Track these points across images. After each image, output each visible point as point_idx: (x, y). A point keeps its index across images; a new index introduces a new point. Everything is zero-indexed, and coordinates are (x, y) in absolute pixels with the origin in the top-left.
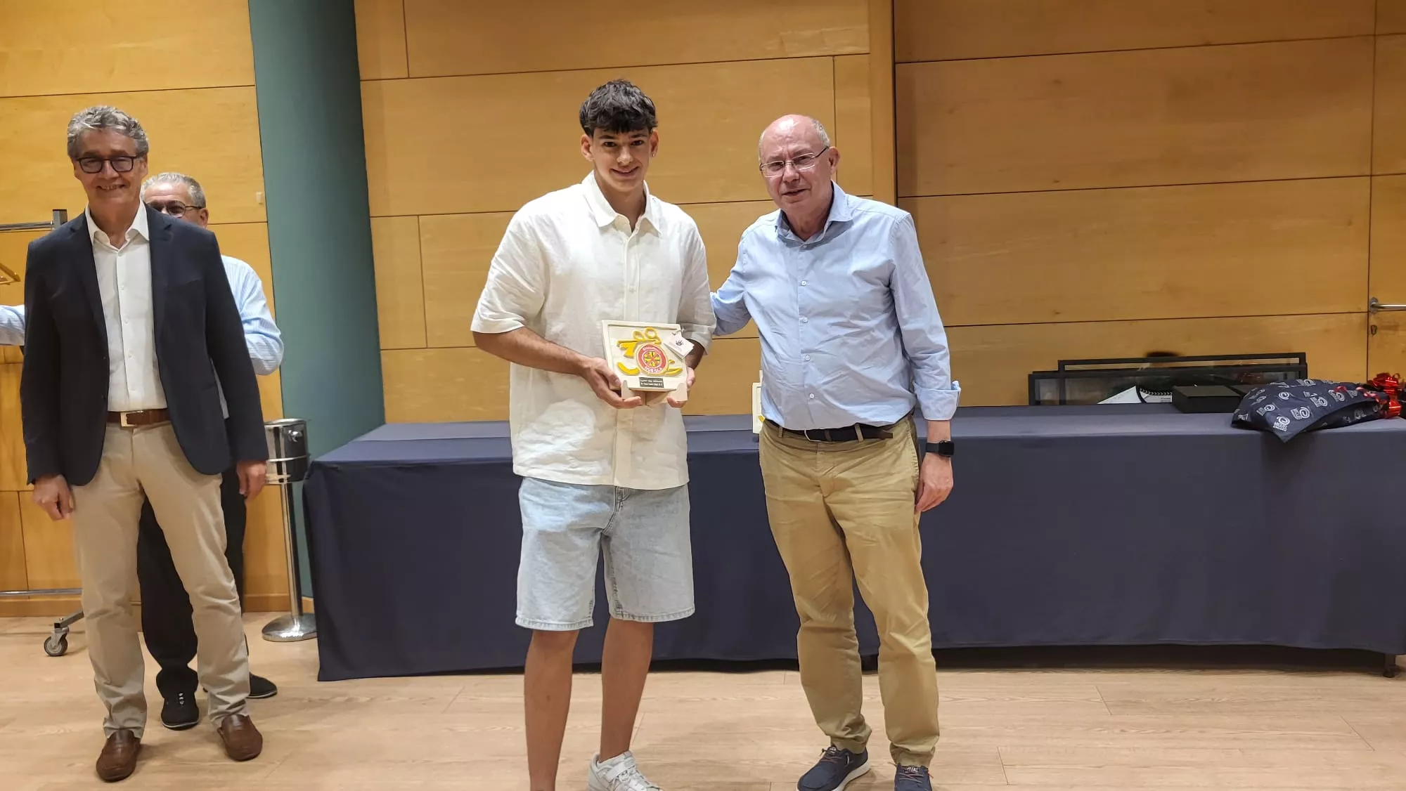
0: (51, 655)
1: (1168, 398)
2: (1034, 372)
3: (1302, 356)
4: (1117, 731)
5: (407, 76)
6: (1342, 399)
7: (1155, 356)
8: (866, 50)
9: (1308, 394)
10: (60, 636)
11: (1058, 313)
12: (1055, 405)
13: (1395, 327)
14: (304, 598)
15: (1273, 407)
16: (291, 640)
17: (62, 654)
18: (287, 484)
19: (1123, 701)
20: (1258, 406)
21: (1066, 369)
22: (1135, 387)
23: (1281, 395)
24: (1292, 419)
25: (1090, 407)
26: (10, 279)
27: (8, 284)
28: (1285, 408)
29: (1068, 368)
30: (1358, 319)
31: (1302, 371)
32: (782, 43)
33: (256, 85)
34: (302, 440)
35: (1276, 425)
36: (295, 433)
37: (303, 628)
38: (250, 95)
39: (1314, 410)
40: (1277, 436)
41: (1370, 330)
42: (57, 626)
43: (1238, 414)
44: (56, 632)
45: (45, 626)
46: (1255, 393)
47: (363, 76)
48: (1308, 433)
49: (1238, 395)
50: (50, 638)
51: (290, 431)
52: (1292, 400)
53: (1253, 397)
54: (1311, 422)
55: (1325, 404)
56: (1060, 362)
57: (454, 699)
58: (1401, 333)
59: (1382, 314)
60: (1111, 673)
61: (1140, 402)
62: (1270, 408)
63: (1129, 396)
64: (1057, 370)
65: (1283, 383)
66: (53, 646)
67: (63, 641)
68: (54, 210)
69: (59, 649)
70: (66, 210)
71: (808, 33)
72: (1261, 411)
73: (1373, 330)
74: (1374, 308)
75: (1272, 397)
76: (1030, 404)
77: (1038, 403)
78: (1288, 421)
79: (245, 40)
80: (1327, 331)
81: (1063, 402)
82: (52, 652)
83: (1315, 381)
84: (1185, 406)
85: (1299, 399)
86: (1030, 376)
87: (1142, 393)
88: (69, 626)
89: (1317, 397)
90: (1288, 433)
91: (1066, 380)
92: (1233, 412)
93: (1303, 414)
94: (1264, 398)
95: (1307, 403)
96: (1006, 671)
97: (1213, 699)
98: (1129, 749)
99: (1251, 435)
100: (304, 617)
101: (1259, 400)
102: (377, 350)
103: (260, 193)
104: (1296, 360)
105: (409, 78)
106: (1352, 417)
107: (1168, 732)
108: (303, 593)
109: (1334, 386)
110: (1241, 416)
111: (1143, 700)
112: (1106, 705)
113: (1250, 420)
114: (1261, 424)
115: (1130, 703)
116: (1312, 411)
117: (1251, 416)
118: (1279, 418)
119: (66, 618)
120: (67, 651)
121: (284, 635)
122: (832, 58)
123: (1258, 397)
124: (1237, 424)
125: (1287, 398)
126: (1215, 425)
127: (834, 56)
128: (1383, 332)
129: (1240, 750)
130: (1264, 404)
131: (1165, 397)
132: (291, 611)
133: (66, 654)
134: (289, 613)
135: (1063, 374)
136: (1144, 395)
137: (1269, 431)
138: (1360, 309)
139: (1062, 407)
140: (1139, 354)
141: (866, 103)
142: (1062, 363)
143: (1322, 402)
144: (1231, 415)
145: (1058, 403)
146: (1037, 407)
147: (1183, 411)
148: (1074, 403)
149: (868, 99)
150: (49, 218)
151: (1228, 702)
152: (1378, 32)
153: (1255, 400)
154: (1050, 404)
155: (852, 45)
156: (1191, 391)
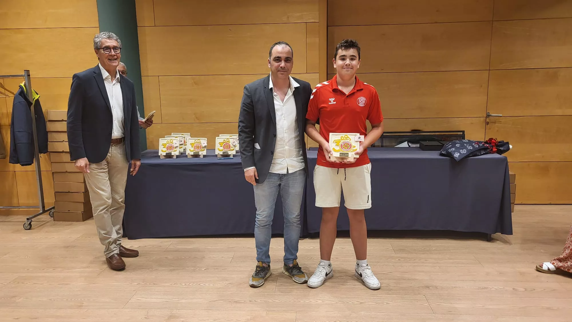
0: (26, 229)
1: (418, 145)
3: (463, 132)
4: (397, 260)
6: (477, 147)
7: (414, 131)
8: (318, 21)
9: (465, 145)
10: (29, 223)
13: (495, 123)
15: (454, 149)
17: (29, 229)
19: (400, 249)
20: (449, 149)
22: (407, 142)
23: (457, 145)
24: (460, 153)
25: (391, 148)
27: (9, 97)
28: (458, 150)
30: (482, 119)
31: (463, 137)
32: (288, 17)
33: (99, 27)
35: (455, 155)
39: (468, 150)
40: (455, 159)
41: (486, 123)
42: (28, 219)
43: (442, 151)
44: (27, 221)
45: (24, 219)
46: (448, 144)
47: (138, 25)
48: (465, 159)
49: (441, 145)
50: (25, 224)
52: (460, 147)
53: (447, 146)
54: (467, 154)
55: (472, 149)
57: (169, 247)
58: (497, 124)
59: (491, 118)
60: (396, 239)
61: (408, 147)
62: (453, 149)
63: (405, 145)
65: (458, 141)
66: (26, 226)
67: (30, 224)
68: (24, 70)
69: (29, 227)
70: (29, 71)
71: (298, 14)
72: (450, 151)
73: (487, 123)
74: (488, 116)
75: (454, 146)
78: (459, 154)
79: (96, 10)
80: (472, 123)
81: (382, 146)
83: (468, 140)
84: (423, 148)
85: (463, 147)
88: (32, 219)
89: (469, 146)
90: (459, 158)
91: (384, 138)
92: (440, 150)
93: (464, 151)
94: (451, 146)
95: (465, 148)
97: (430, 249)
98: (401, 266)
99: (446, 159)
101: (449, 147)
104: (462, 133)
105: (155, 26)
106: (480, 153)
107: (414, 260)
109: (475, 142)
110: (443, 152)
111: (406, 249)
112: (394, 251)
113: (446, 154)
114: (449, 155)
115: (402, 250)
116: (467, 150)
117: (446, 152)
118: (456, 153)
119: (31, 216)
120: (32, 228)
123: (449, 145)
124: (441, 155)
125: (459, 146)
126: (434, 155)
127: (306, 23)
128: (491, 124)
129: (439, 267)
130: (451, 148)
131: (416, 145)
136: (410, 144)
137: (452, 157)
138: (483, 116)
139: (382, 148)
140: (408, 130)
141: (317, 40)
143: (470, 148)
144: (439, 152)
145: (381, 147)
146: (374, 148)
147: (423, 150)
148: (386, 146)
149: (318, 39)
150: (23, 73)
151: (435, 250)
152: (494, 20)
153: (448, 147)
154: (378, 146)
155: (313, 19)
156: (426, 143)
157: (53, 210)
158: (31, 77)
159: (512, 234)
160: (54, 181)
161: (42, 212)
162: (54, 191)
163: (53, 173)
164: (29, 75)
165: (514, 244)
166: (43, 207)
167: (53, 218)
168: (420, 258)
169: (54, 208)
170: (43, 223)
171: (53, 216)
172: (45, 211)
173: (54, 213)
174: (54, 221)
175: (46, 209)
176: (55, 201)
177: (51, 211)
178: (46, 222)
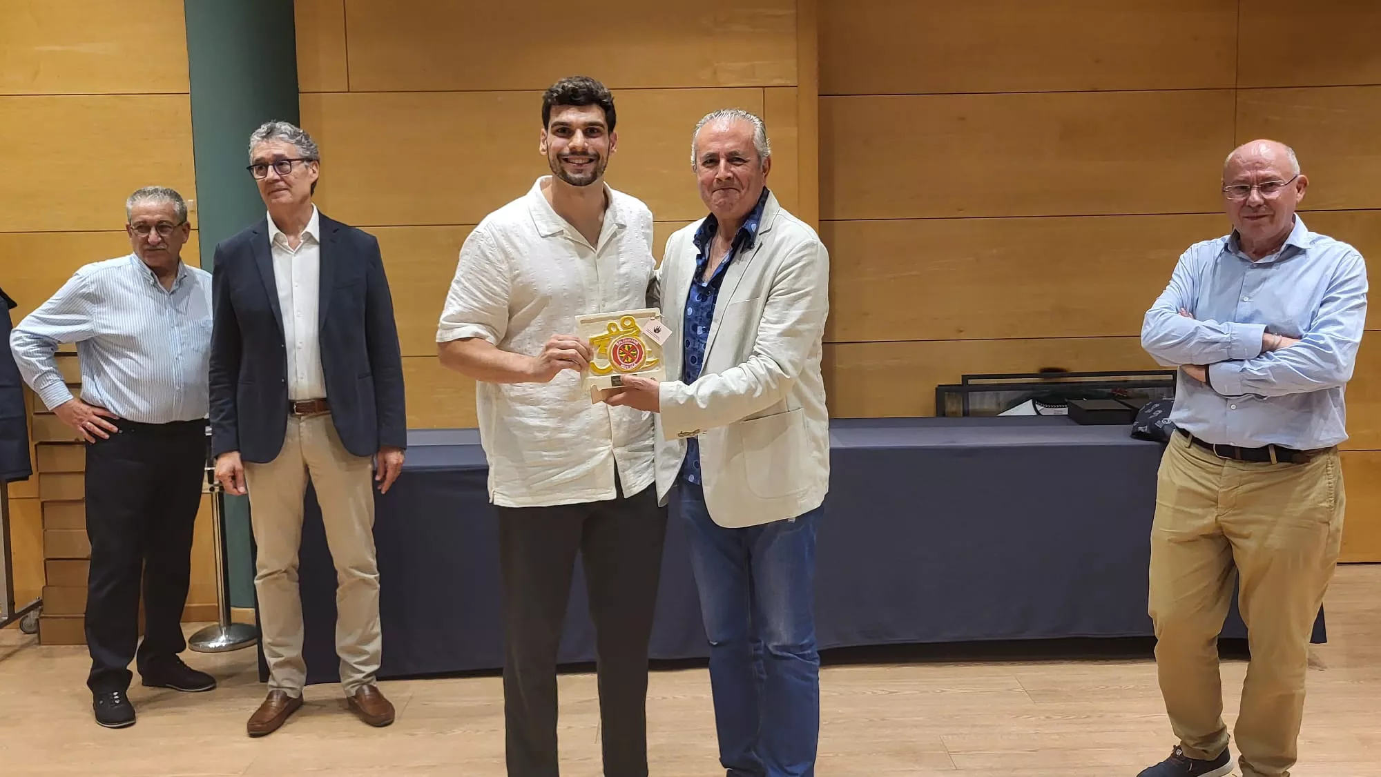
1: (1065, 411)
2: (939, 386)
4: (1043, 718)
5: (347, 90)
7: (1046, 372)
8: (793, 82)
11: (961, 331)
12: (960, 417)
14: (232, 609)
16: (218, 650)
18: (219, 493)
19: (1043, 690)
20: (1157, 418)
21: (969, 383)
22: (1030, 401)
25: (990, 419)
29: (971, 382)
32: (715, 73)
33: (191, 93)
37: (230, 638)
38: (184, 104)
43: (1138, 426)
46: (1150, 407)
47: (301, 87)
49: (1130, 409)
53: (1149, 411)
57: (407, 705)
60: (1029, 665)
61: (1035, 414)
62: (1167, 421)
63: (1026, 409)
64: (961, 383)
71: (739, 65)
72: (1159, 424)
76: (937, 416)
77: (944, 415)
79: (180, 49)
81: (966, 414)
84: (1079, 418)
86: (936, 389)
87: (1037, 405)
92: (1132, 424)
94: (1160, 412)
96: (932, 665)
97: (1121, 687)
98: (1058, 734)
99: (1151, 445)
100: (232, 627)
101: (1156, 414)
104: (1170, 377)
105: (349, 92)
107: (1088, 717)
108: (232, 604)
110: (1141, 427)
111: (1060, 689)
112: (1029, 695)
113: (1148, 432)
115: (1049, 693)
117: (1149, 428)
121: (212, 645)
122: (762, 89)
123: (1153, 411)
124: (1137, 435)
126: (1115, 436)
127: (763, 87)
129: (1154, 732)
130: (1162, 416)
131: (1059, 410)
132: (219, 621)
134: (216, 623)
135: (965, 388)
136: (1039, 408)
139: (966, 418)
140: (1032, 369)
141: (793, 132)
142: (966, 378)
144: (1130, 427)
145: (962, 415)
146: (944, 418)
147: (1080, 423)
148: (976, 415)
149: (796, 129)
151: (1133, 689)
152: (1238, 87)
153: (1151, 414)
154: (954, 414)
155: (781, 78)
156: (1085, 404)
157: (33, 615)
159: (1326, 642)
160: (45, 526)
161: (6, 618)
162: (44, 555)
163: (43, 504)
165: (1333, 667)
166: (11, 603)
167: (36, 635)
168: (1101, 711)
169: (40, 603)
170: (10, 650)
171: (37, 632)
172: (13, 616)
173: (40, 621)
174: (40, 643)
175: (16, 612)
176: (43, 588)
177: (27, 616)
178: (16, 648)
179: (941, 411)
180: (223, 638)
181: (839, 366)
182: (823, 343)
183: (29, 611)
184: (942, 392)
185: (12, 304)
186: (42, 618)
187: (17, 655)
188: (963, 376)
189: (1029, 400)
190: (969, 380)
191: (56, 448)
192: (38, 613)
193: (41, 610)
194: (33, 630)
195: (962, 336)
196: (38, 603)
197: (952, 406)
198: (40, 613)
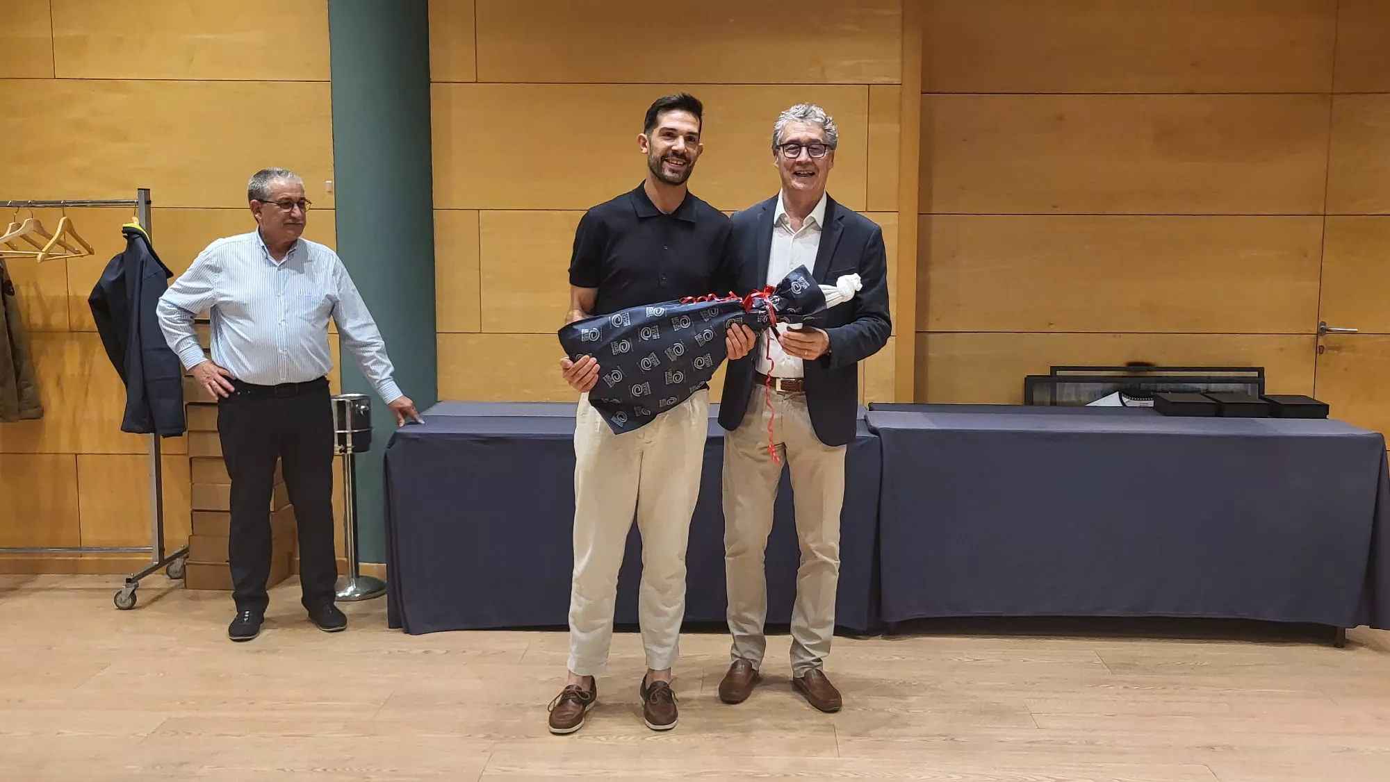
0: (120, 608)
1: (1151, 403)
2: (1028, 376)
3: (1261, 371)
5: (475, 81)
7: (1134, 366)
8: (897, 81)
10: (130, 591)
11: (1052, 324)
12: (1047, 406)
13: (1339, 349)
17: (130, 608)
18: (351, 455)
21: (1057, 374)
22: (1117, 393)
25: (1080, 408)
26: (85, 252)
27: (82, 256)
29: (1059, 373)
30: (1309, 339)
31: (1260, 383)
32: (823, 71)
33: (331, 81)
34: (367, 412)
36: (363, 407)
37: (359, 589)
38: (325, 91)
41: (1318, 350)
42: (129, 581)
44: (127, 587)
45: (118, 581)
47: (433, 77)
50: (121, 592)
51: (357, 406)
56: (1052, 368)
58: (1344, 354)
59: (1329, 335)
60: (1107, 640)
61: (1121, 405)
63: (1113, 400)
64: (1049, 374)
66: (123, 600)
67: (133, 596)
68: (139, 189)
69: (129, 602)
70: (149, 190)
71: (846, 63)
73: (1320, 350)
74: (1323, 331)
76: (1025, 404)
77: (1032, 404)
79: (323, 40)
80: (1281, 349)
81: (1053, 403)
82: (121, 605)
84: (1165, 409)
86: (1026, 379)
87: (1123, 398)
88: (140, 581)
91: (1058, 384)
100: (360, 579)
102: (434, 332)
103: (330, 182)
104: (1256, 374)
105: (477, 82)
108: (360, 557)
111: (1138, 663)
112: (1108, 667)
115: (1127, 666)
119: (135, 574)
120: (135, 605)
122: (867, 86)
127: (869, 85)
128: (1330, 351)
131: (1144, 402)
132: (347, 573)
133: (135, 608)
135: (1053, 378)
136: (1125, 400)
138: (1310, 331)
139: (1053, 407)
140: (1120, 362)
141: (896, 128)
142: (1054, 369)
145: (1049, 404)
146: (1032, 407)
147: (1166, 414)
148: (1063, 404)
149: (899, 125)
150: (134, 196)
151: (1209, 666)
152: (1334, 91)
154: (1042, 404)
155: (885, 76)
156: (1170, 397)
157: (178, 562)
158: (152, 205)
160: (193, 481)
161: (157, 563)
162: (191, 507)
163: (191, 460)
164: (148, 202)
166: (162, 550)
167: (182, 580)
168: (1178, 683)
169: (186, 551)
170: (159, 593)
171: (183, 576)
172: (163, 562)
173: (187, 567)
174: (186, 587)
175: (166, 557)
176: (190, 536)
177: (173, 563)
178: (165, 591)
179: (1029, 400)
180: (351, 589)
181: (931, 354)
182: (916, 332)
183: (175, 559)
184: (1031, 383)
185: (170, 274)
186: (187, 564)
187: (165, 597)
188: (1051, 367)
189: (1115, 392)
190: (1058, 372)
191: (204, 408)
192: (183, 560)
193: (187, 557)
194: (179, 575)
195: (1053, 328)
196: (183, 551)
197: (1040, 395)
198: (184, 560)
